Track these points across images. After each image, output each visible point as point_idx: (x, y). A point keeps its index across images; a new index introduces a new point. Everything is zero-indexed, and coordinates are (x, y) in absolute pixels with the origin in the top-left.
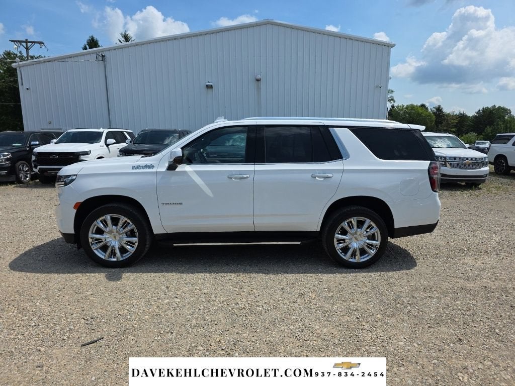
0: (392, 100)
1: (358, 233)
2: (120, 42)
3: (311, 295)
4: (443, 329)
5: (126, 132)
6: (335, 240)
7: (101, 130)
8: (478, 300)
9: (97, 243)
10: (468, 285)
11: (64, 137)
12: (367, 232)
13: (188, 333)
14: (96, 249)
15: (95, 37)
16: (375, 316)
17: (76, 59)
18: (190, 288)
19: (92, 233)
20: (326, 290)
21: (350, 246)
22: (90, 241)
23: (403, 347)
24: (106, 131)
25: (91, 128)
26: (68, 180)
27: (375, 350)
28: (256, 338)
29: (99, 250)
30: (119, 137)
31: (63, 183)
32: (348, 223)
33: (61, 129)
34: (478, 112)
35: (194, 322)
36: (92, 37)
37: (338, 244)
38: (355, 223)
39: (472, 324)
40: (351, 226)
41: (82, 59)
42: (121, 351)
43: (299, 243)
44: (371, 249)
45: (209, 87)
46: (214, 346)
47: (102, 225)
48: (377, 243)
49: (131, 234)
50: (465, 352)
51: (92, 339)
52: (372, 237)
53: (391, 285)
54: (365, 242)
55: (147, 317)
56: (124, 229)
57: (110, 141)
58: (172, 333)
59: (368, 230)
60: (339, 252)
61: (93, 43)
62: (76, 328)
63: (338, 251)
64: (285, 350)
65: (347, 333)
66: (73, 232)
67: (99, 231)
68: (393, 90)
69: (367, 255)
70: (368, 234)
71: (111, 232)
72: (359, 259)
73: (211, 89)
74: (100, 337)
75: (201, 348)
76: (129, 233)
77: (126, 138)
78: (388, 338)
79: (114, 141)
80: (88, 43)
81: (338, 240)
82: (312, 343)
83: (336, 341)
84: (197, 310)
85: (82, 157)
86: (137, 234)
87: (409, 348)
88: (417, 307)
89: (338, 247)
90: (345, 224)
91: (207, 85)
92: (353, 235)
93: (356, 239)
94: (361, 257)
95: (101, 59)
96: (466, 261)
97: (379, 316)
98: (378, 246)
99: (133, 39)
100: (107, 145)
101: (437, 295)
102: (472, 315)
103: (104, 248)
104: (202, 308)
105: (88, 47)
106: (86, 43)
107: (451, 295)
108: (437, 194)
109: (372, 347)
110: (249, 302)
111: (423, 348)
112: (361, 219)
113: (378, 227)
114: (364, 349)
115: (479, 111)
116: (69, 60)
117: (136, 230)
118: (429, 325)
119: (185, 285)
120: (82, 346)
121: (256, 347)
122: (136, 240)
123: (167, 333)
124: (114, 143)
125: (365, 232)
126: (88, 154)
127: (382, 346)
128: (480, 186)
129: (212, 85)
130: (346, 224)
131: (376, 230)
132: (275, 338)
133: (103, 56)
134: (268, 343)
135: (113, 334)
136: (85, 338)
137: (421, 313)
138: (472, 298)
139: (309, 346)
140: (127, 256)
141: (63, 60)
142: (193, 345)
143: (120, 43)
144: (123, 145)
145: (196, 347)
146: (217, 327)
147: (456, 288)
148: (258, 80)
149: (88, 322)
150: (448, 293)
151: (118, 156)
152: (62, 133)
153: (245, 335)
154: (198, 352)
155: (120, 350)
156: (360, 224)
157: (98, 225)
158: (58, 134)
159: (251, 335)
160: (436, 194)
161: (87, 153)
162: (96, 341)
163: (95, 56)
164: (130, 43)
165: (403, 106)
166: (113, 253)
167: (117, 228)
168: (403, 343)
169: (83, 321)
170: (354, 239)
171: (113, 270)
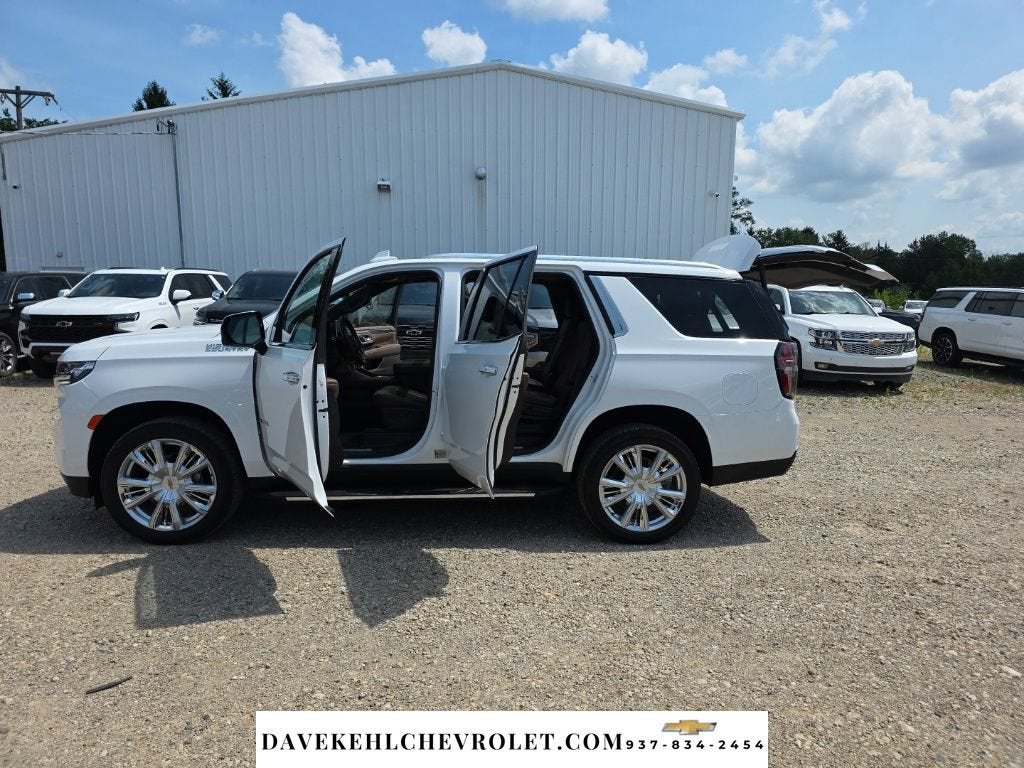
0: (750, 218)
1: (644, 476)
2: (211, 95)
3: (547, 594)
4: (784, 654)
5: (214, 276)
6: (601, 489)
7: (163, 271)
8: (857, 601)
9: (133, 495)
10: (845, 574)
11: (86, 284)
12: (661, 473)
13: (299, 667)
14: (133, 508)
15: (161, 85)
16: (662, 631)
17: (115, 129)
18: (314, 582)
19: (125, 476)
20: (578, 584)
21: (629, 500)
22: (121, 490)
23: (702, 689)
24: (172, 274)
25: (145, 268)
26: (77, 372)
27: (650, 694)
28: (428, 675)
29: (138, 509)
30: (198, 286)
31: (68, 377)
32: (624, 456)
33: (82, 269)
34: (913, 245)
35: (313, 646)
36: (154, 84)
37: (606, 496)
38: (637, 457)
39: (839, 645)
40: (630, 462)
41: (127, 130)
42: (164, 703)
43: (533, 495)
44: (669, 506)
45: (384, 189)
46: (347, 691)
47: (143, 460)
48: (681, 495)
49: (203, 477)
50: (815, 696)
51: (110, 681)
52: (671, 484)
53: (703, 574)
54: (657, 494)
55: (223, 638)
56: (188, 467)
57: (179, 293)
58: (267, 667)
59: (664, 470)
60: (609, 512)
61: (155, 97)
62: (80, 660)
63: (606, 510)
64: (482, 696)
65: (604, 663)
66: (85, 473)
67: (140, 473)
68: (751, 200)
69: (662, 518)
70: (663, 477)
71: (161, 474)
72: (646, 526)
73: (387, 194)
74: (124, 676)
75: (320, 696)
76: (199, 476)
77: (214, 288)
78: (679, 672)
79: (188, 293)
80: (145, 96)
81: (606, 490)
82: (534, 684)
83: (581, 678)
84: (322, 625)
85: (121, 326)
86: (214, 478)
87: (714, 689)
88: (742, 615)
89: (606, 503)
90: (619, 459)
91: (379, 186)
92: (634, 479)
93: (641, 486)
94: (651, 523)
95: (166, 130)
96: (849, 530)
97: (669, 633)
98: (683, 501)
99: (237, 90)
100: (174, 302)
101: (784, 593)
102: (840, 628)
103: (149, 506)
104: (333, 620)
105: (145, 105)
106: (141, 97)
107: (809, 593)
108: (792, 402)
109: (645, 689)
110: (425, 608)
111: (739, 689)
112: (651, 448)
113: (681, 463)
114: (630, 693)
115: (915, 242)
116: (100, 132)
117: (211, 470)
118: (759, 648)
119: (304, 577)
120: (88, 693)
121: (426, 691)
122: (212, 489)
123: (258, 667)
124: (188, 298)
125: (657, 474)
126: (133, 320)
127: (666, 687)
128: (900, 389)
129: (388, 186)
130: (622, 458)
131: (678, 470)
132: (466, 674)
133: (171, 125)
134: (450, 685)
135: (151, 670)
136: (95, 678)
137: (748, 626)
138: (847, 598)
139: (529, 688)
140: (193, 520)
141: (88, 132)
142: (306, 690)
143: (211, 98)
144: (205, 302)
145: (312, 693)
146: (357, 654)
147: (821, 579)
148: (480, 178)
149: (105, 648)
150: (805, 589)
151: (195, 324)
152: (83, 276)
153: (409, 670)
154: (313, 701)
155: (163, 699)
156: (648, 459)
157: (137, 461)
158: (75, 279)
159: (420, 670)
160: (788, 403)
161: (130, 318)
162: (116, 684)
163: (154, 123)
164: (230, 98)
165: (770, 231)
166: (166, 516)
167: (174, 467)
168: (704, 681)
169: (94, 647)
170: (636, 487)
171: (166, 549)
